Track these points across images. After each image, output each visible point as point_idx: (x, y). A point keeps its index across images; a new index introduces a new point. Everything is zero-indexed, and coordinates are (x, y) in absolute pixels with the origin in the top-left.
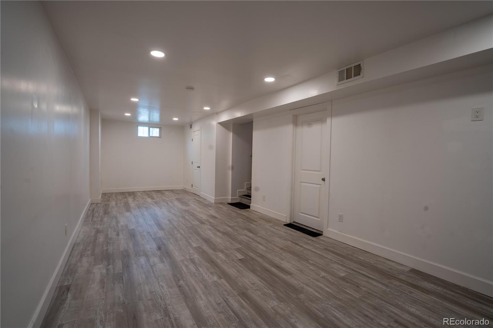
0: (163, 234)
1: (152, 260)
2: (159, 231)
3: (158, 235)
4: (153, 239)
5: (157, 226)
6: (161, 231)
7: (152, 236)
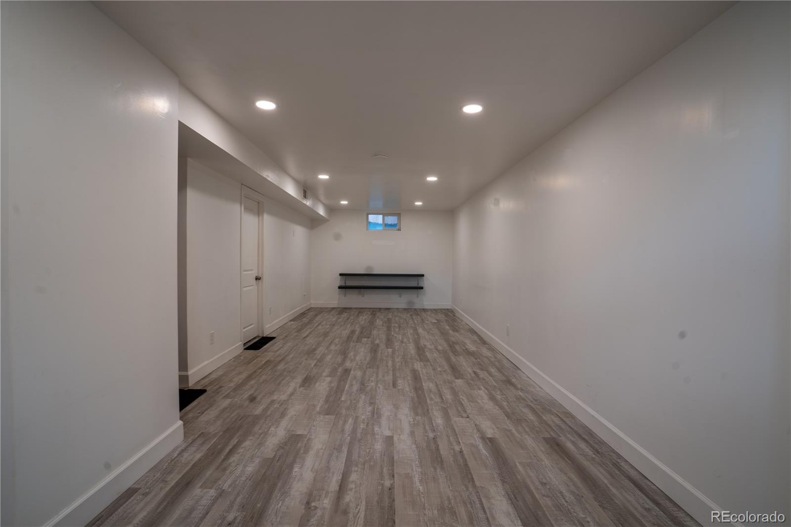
0: (416, 364)
1: (433, 347)
2: (420, 369)
3: (422, 364)
4: (430, 361)
5: (420, 378)
6: (417, 369)
7: (429, 364)
